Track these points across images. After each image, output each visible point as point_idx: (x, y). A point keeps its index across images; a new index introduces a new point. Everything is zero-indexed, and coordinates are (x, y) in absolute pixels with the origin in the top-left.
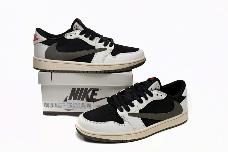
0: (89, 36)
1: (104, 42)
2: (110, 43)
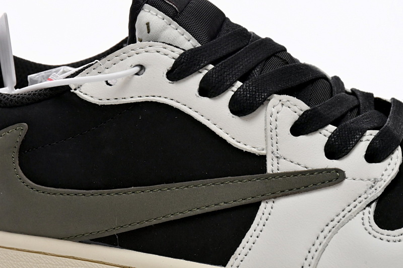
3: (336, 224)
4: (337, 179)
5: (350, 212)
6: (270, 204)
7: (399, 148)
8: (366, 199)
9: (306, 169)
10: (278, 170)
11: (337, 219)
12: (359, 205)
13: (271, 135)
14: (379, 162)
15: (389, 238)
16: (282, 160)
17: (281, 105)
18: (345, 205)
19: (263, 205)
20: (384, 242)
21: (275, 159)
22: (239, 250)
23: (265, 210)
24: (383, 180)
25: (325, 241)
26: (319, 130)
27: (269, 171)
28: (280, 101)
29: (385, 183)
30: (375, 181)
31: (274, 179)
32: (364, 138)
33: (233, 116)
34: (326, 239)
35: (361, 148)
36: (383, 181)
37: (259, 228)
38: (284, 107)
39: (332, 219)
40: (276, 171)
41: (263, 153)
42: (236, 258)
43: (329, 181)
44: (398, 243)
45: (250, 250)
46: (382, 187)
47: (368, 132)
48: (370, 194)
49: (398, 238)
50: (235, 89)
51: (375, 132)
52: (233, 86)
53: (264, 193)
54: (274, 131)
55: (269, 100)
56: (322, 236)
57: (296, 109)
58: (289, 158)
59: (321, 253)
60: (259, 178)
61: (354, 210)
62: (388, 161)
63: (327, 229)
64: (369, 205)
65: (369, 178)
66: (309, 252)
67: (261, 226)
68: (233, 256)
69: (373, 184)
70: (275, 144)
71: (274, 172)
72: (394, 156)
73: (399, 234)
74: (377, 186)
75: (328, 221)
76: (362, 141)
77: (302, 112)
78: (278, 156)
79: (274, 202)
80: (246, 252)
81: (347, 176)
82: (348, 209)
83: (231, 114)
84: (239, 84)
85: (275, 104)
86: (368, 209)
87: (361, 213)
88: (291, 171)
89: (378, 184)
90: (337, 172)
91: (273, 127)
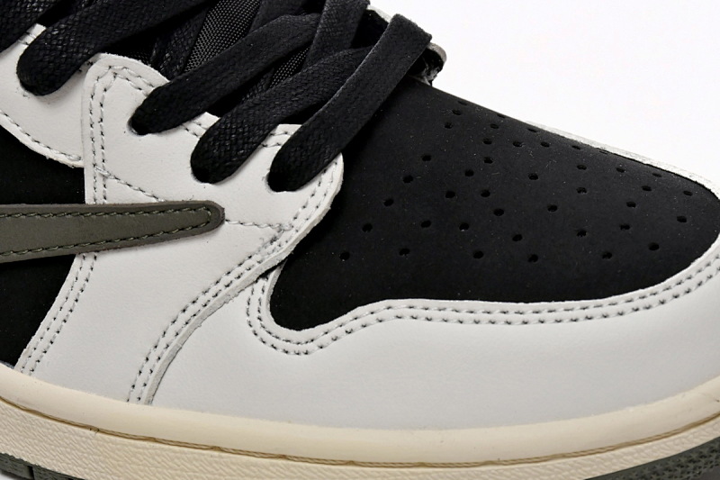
0: (25, 32)
1: (208, 120)
2: (284, 133)
3: (199, 311)
4: (208, 222)
5: (228, 286)
6: (89, 261)
7: (340, 159)
8: (259, 262)
9: (154, 200)
10: (105, 198)
11: (202, 299)
12: (247, 274)
13: (92, 133)
14: (293, 189)
15: (288, 346)
16: (111, 182)
17: (112, 76)
18: (220, 272)
19: (77, 262)
20: (279, 353)
21: (100, 179)
22: (34, 339)
23: (80, 272)
24: (294, 229)
25: (175, 341)
26: (185, 124)
27: (89, 199)
28: (110, 67)
29: (298, 234)
30: (281, 230)
31: (94, 217)
32: (272, 141)
33: (26, 93)
34: (179, 336)
35: (263, 160)
36: (293, 231)
37: (67, 306)
38: (117, 78)
39: (194, 299)
40: (101, 201)
41: (79, 164)
42: (29, 354)
43: (193, 227)
44: (303, 356)
45: (52, 343)
46: (290, 243)
47: (281, 128)
48: (269, 254)
49: (303, 348)
50: (30, 39)
51: (293, 128)
52: (28, 34)
53: (78, 242)
54: (96, 126)
55: (92, 64)
56: (172, 330)
57: (140, 82)
58: (124, 178)
59: (167, 363)
60: (69, 212)
61: (237, 282)
62: (312, 187)
63: (183, 317)
64: (265, 275)
65: (270, 223)
66: (147, 359)
67: (71, 300)
68: (25, 350)
69: (277, 234)
70: (99, 151)
71: (98, 202)
72: (325, 177)
73: (309, 339)
74: (282, 240)
75: (187, 302)
76: (266, 146)
77: (152, 89)
78: (106, 173)
79: (95, 258)
80: (45, 347)
81: (227, 217)
82: (226, 280)
83: (21, 90)
84: (38, 29)
85: (100, 74)
86: (261, 281)
87: (249, 289)
88: (127, 202)
89: (285, 236)
90: (208, 210)
91: (96, 119)
